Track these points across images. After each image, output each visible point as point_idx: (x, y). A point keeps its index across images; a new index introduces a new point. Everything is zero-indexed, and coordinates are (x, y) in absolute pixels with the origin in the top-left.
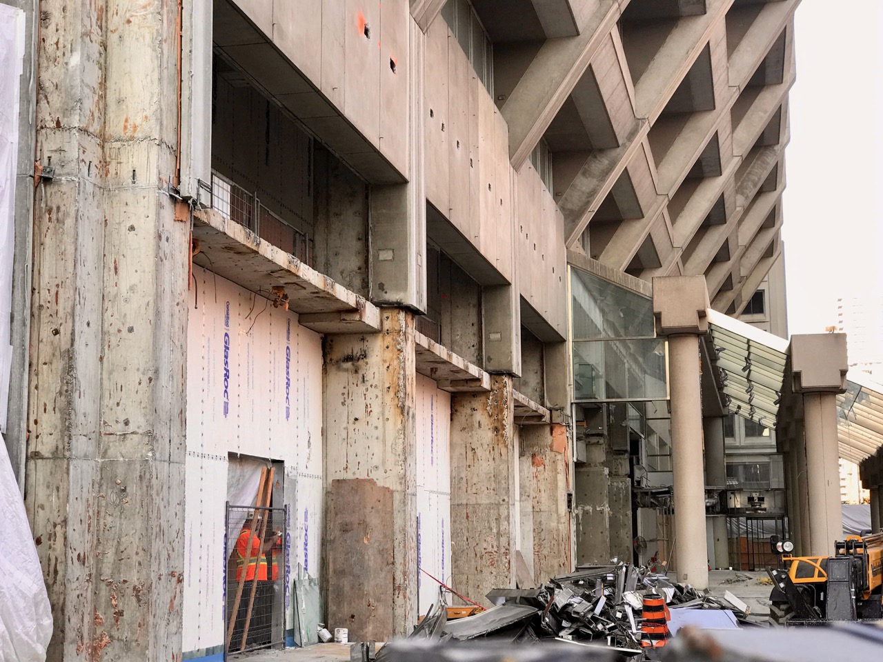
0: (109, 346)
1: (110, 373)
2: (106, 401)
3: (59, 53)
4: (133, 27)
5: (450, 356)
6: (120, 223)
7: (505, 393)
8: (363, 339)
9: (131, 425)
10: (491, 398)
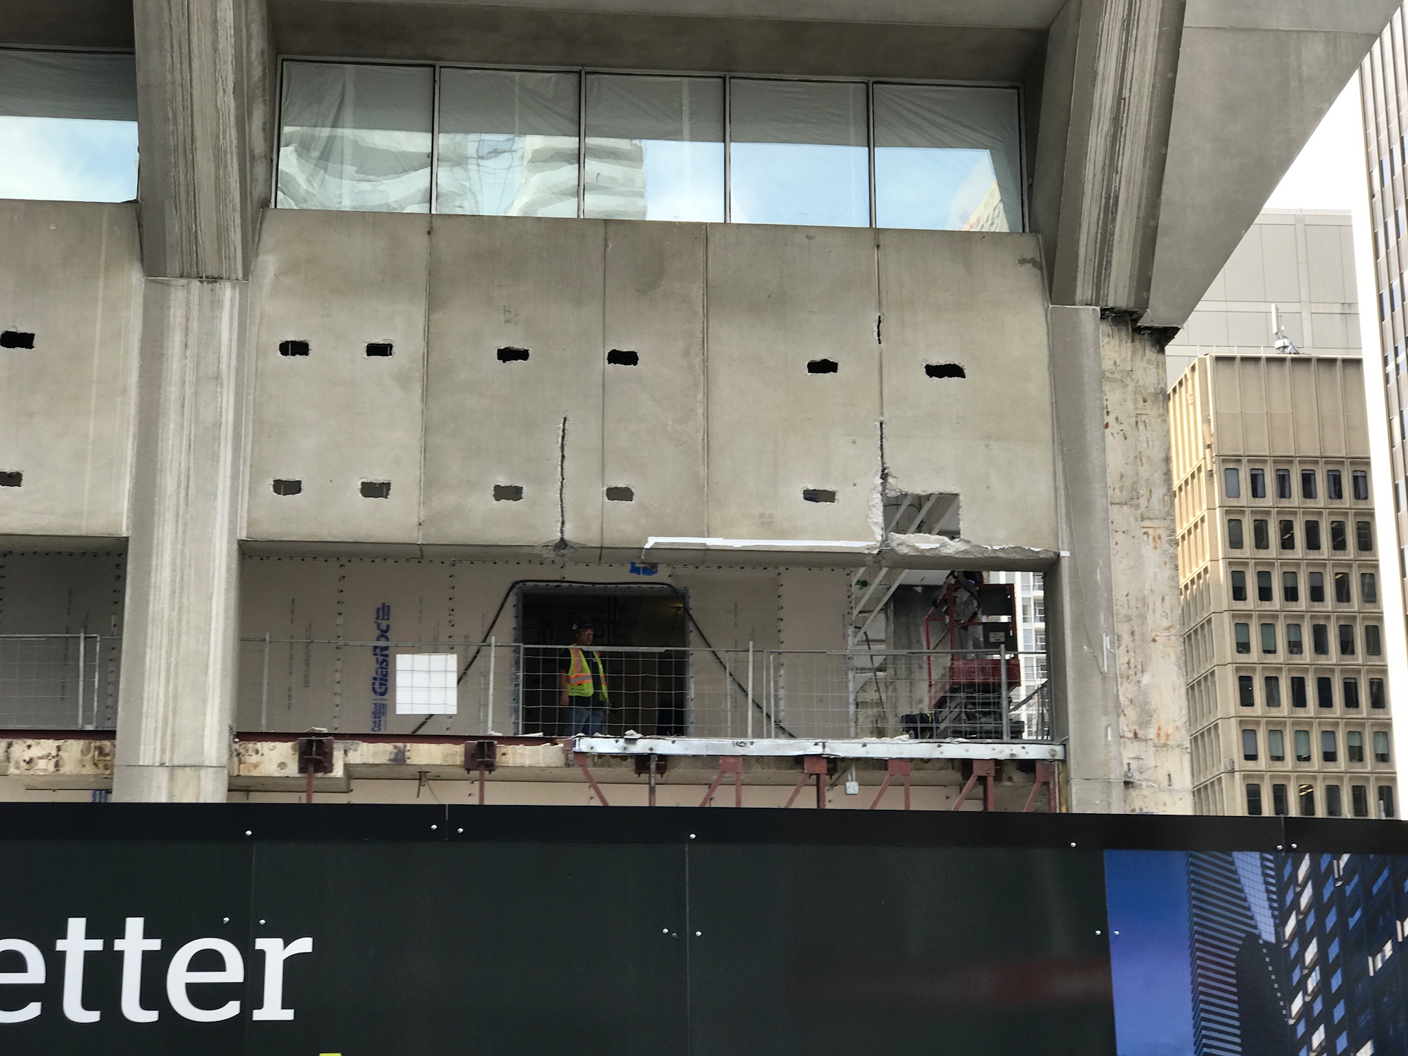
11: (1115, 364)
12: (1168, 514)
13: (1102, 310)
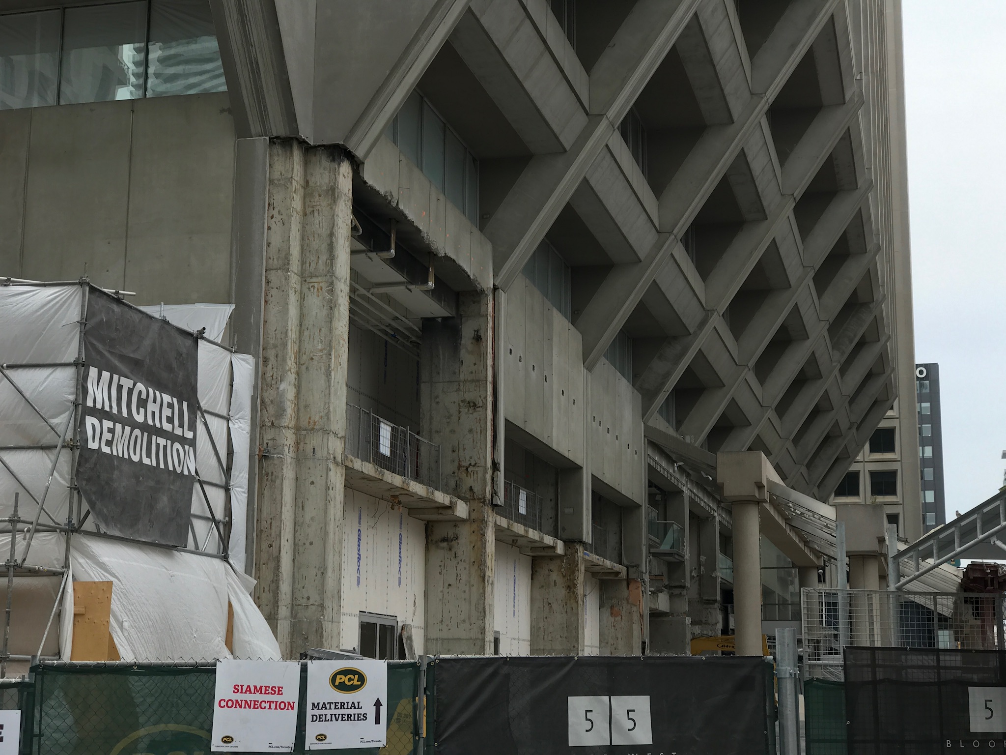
0: (298, 553)
1: (299, 569)
2: (296, 586)
3: (274, 382)
4: (315, 362)
5: (527, 532)
6: (305, 480)
7: (576, 558)
8: (455, 526)
9: (311, 600)
10: (565, 561)
11: (281, 174)
12: (328, 272)
13: (270, 139)
